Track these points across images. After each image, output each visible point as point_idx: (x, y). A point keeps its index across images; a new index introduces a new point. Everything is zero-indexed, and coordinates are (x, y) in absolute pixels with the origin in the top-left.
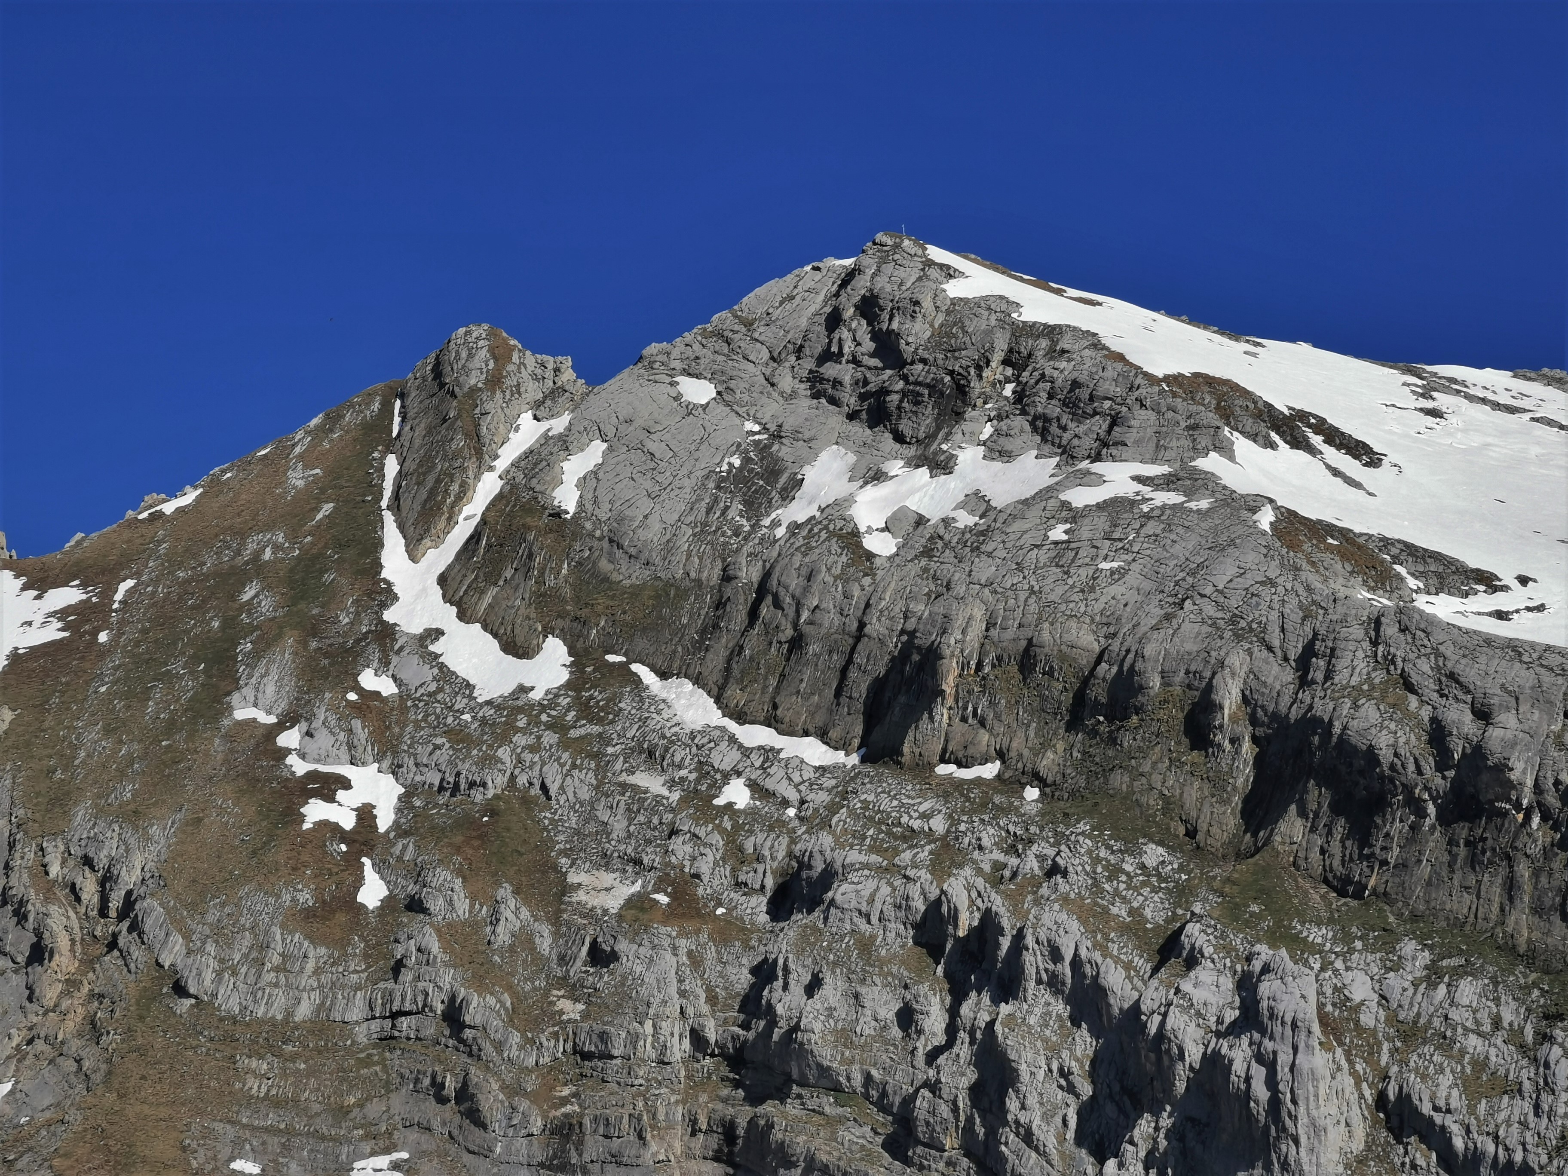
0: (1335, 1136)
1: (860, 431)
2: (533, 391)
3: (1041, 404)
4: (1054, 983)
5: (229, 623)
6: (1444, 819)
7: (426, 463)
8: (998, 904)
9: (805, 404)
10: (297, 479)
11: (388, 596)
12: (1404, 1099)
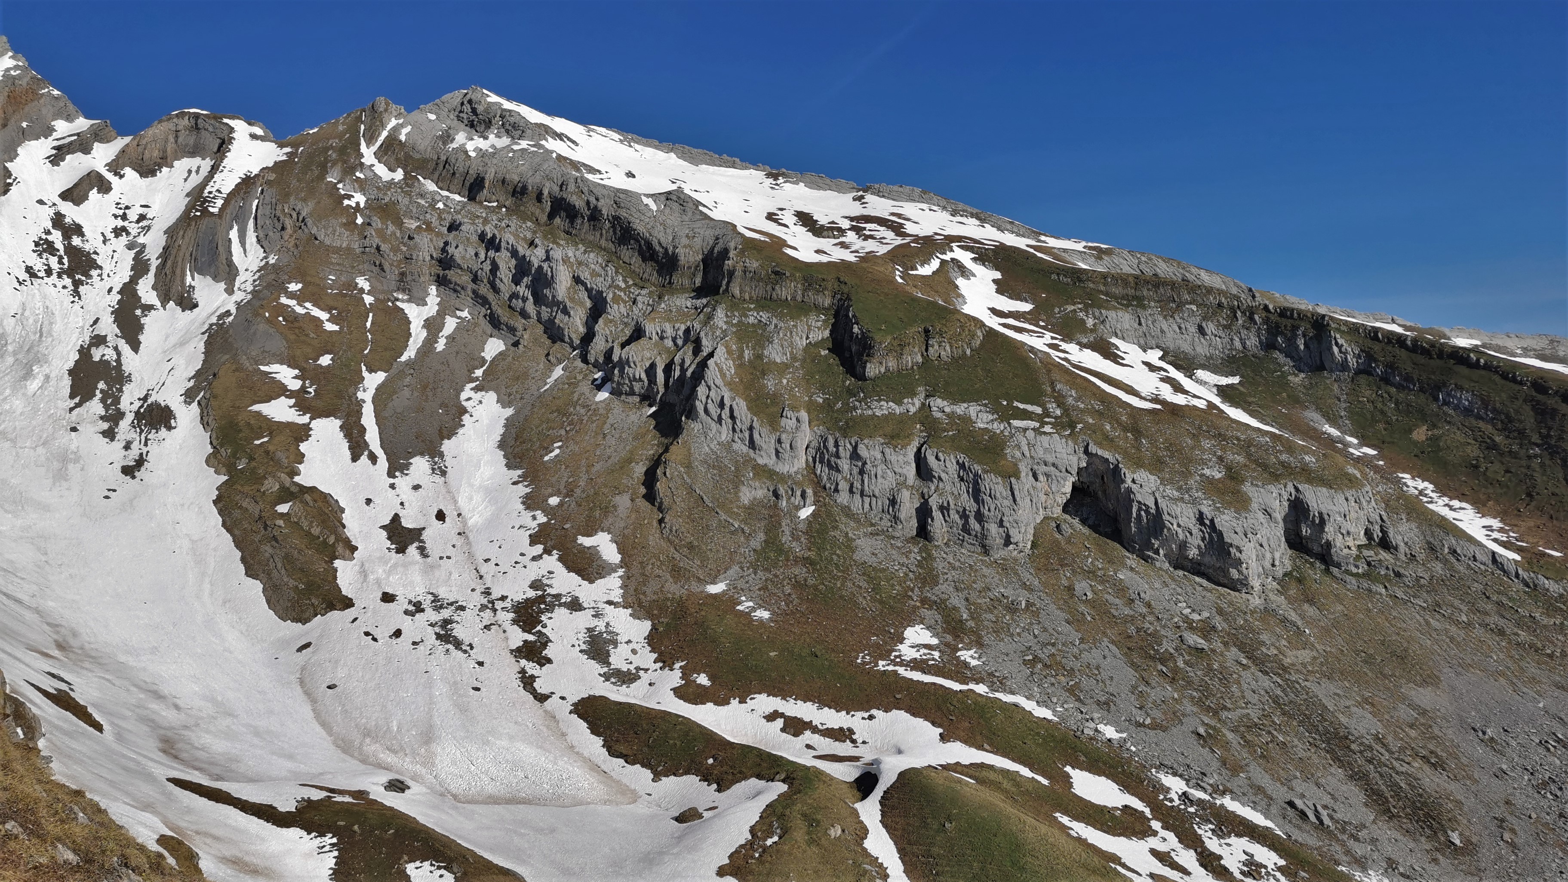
0: (564, 283)
1: (468, 128)
2: (395, 113)
3: (507, 127)
4: (507, 249)
5: (326, 159)
6: (589, 220)
7: (370, 127)
8: (496, 232)
9: (456, 121)
10: (341, 128)
11: (362, 156)
12: (578, 276)
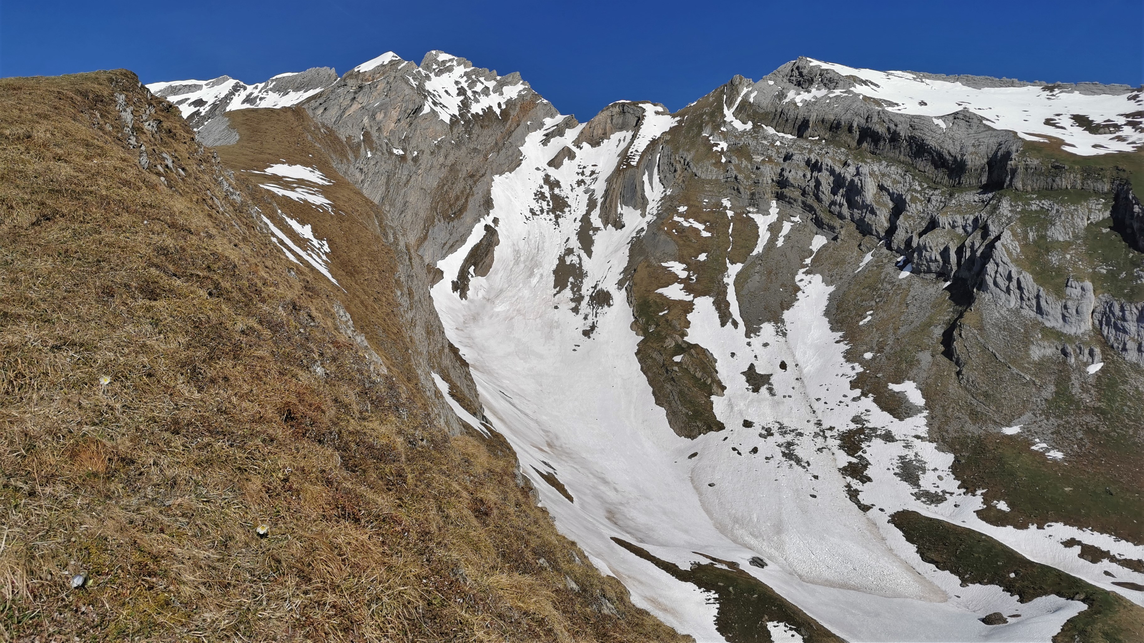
0: (871, 191)
1: (796, 87)
2: (746, 84)
3: (825, 81)
4: (827, 170)
5: (702, 121)
6: (890, 142)
7: (730, 96)
8: (818, 158)
9: (788, 83)
10: (711, 99)
11: (725, 116)
12: (882, 185)
